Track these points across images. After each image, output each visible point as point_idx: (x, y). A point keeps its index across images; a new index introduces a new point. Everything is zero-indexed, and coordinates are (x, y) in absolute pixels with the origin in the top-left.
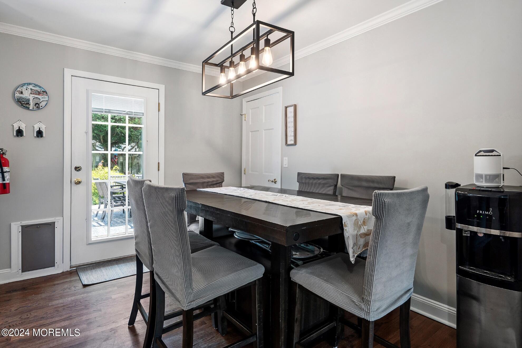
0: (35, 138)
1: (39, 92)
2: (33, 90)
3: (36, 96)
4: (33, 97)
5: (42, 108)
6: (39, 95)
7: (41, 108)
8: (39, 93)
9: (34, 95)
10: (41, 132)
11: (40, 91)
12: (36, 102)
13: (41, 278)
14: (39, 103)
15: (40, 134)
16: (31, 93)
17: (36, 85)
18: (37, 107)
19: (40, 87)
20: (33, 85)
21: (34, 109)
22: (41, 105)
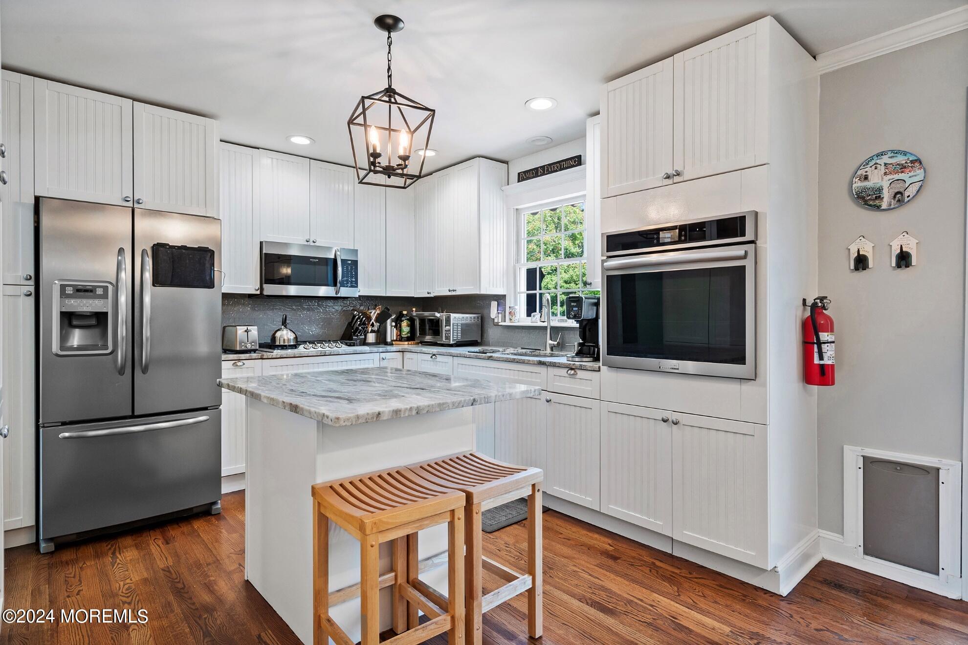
0: (894, 270)
1: (902, 165)
2: (890, 164)
3: (896, 177)
4: (889, 180)
5: (909, 201)
6: (902, 172)
7: (906, 199)
8: (903, 168)
9: (889, 177)
10: (904, 254)
11: (906, 162)
12: (896, 191)
13: (904, 586)
14: (902, 190)
15: (904, 259)
16: (887, 172)
17: (897, 153)
18: (899, 201)
19: (905, 153)
20: (890, 154)
21: (892, 207)
22: (906, 194)
